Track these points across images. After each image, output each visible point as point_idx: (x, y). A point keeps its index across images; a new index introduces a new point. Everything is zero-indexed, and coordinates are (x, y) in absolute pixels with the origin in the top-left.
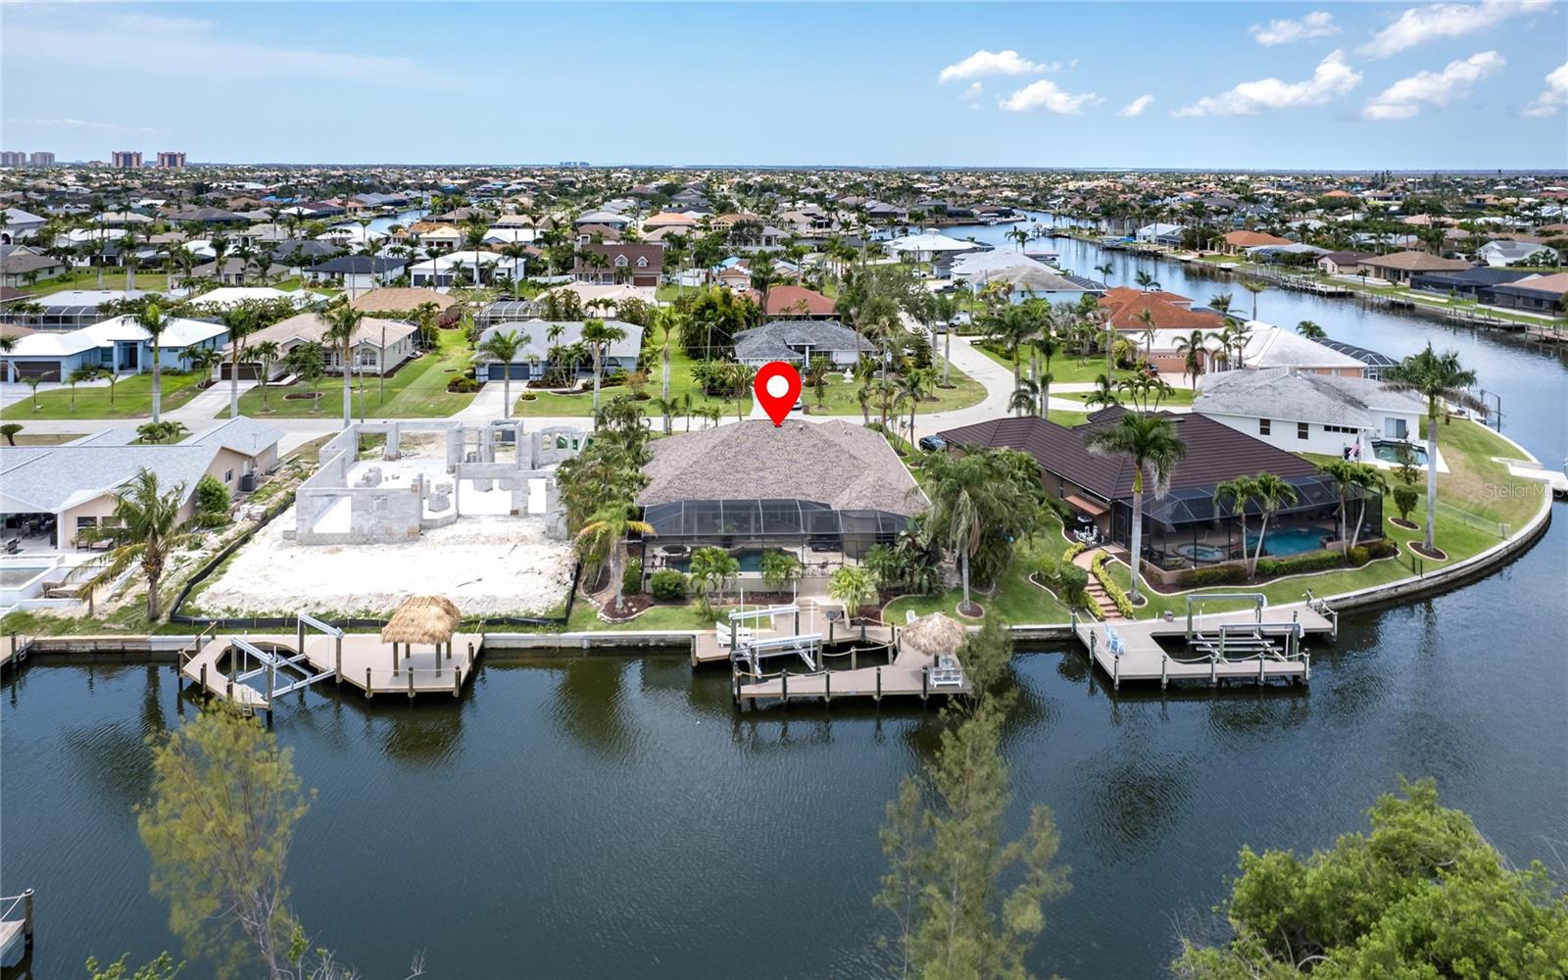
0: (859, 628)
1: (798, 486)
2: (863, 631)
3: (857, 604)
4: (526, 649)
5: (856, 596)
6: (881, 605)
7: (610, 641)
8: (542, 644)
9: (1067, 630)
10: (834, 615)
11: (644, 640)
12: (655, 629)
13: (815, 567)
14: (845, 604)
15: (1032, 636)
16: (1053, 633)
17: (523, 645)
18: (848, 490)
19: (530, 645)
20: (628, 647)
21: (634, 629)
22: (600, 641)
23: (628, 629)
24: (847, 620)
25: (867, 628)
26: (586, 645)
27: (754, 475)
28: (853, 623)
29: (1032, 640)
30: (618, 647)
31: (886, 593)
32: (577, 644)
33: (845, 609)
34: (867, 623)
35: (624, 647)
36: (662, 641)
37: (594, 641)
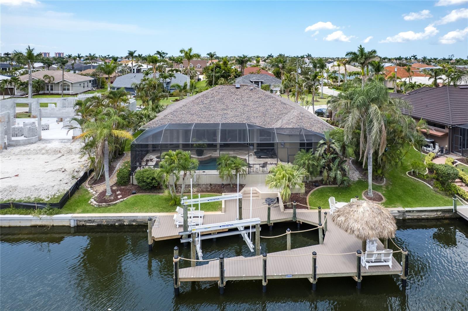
0: (291, 211)
1: (248, 118)
2: (295, 213)
3: (289, 192)
4: (26, 227)
5: (288, 186)
6: (307, 193)
7: (93, 221)
8: (39, 223)
9: (450, 211)
10: (272, 201)
11: (119, 220)
12: (130, 212)
13: (258, 166)
14: (279, 192)
15: (423, 215)
16: (439, 213)
17: (23, 224)
18: (280, 121)
19: (28, 224)
20: (107, 226)
21: (114, 212)
22: (85, 221)
23: (109, 211)
24: (281, 204)
25: (298, 211)
26: (73, 224)
27: (220, 112)
28: (286, 207)
29: (423, 219)
30: (99, 226)
31: (310, 185)
32: (67, 224)
33: (279, 196)
34: (298, 207)
35: (104, 226)
36: (134, 221)
37: (80, 221)
